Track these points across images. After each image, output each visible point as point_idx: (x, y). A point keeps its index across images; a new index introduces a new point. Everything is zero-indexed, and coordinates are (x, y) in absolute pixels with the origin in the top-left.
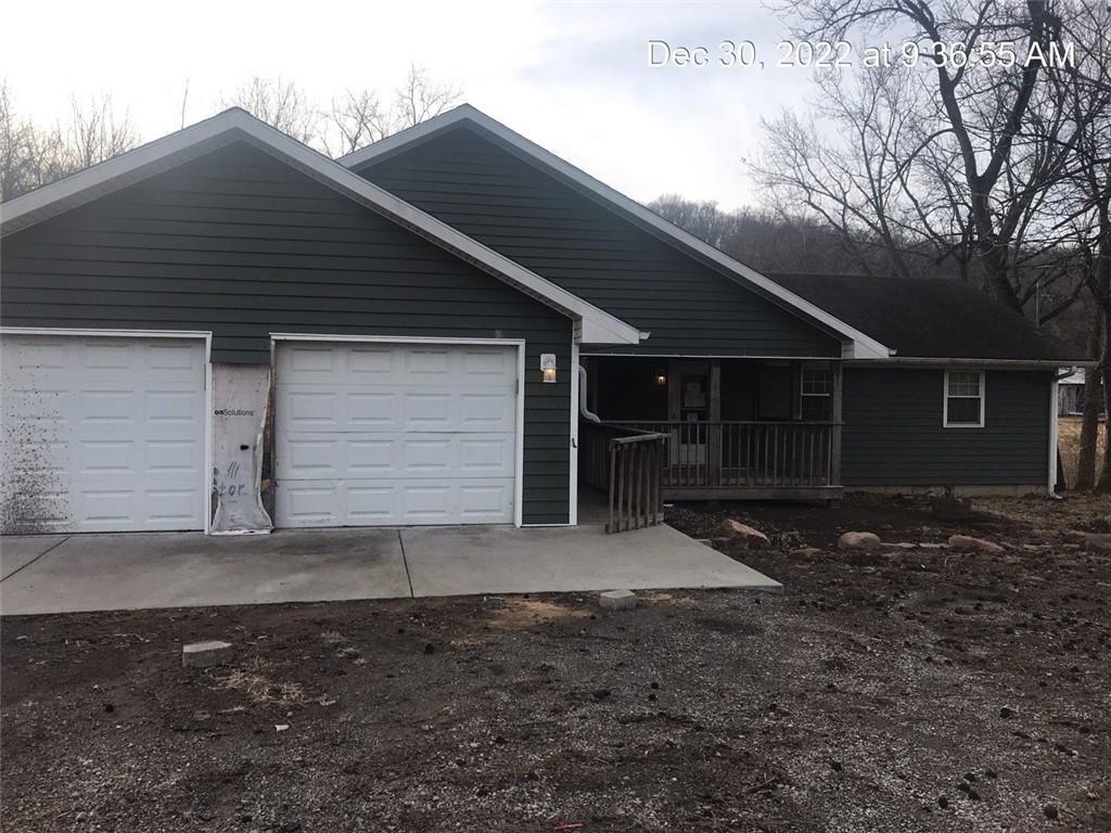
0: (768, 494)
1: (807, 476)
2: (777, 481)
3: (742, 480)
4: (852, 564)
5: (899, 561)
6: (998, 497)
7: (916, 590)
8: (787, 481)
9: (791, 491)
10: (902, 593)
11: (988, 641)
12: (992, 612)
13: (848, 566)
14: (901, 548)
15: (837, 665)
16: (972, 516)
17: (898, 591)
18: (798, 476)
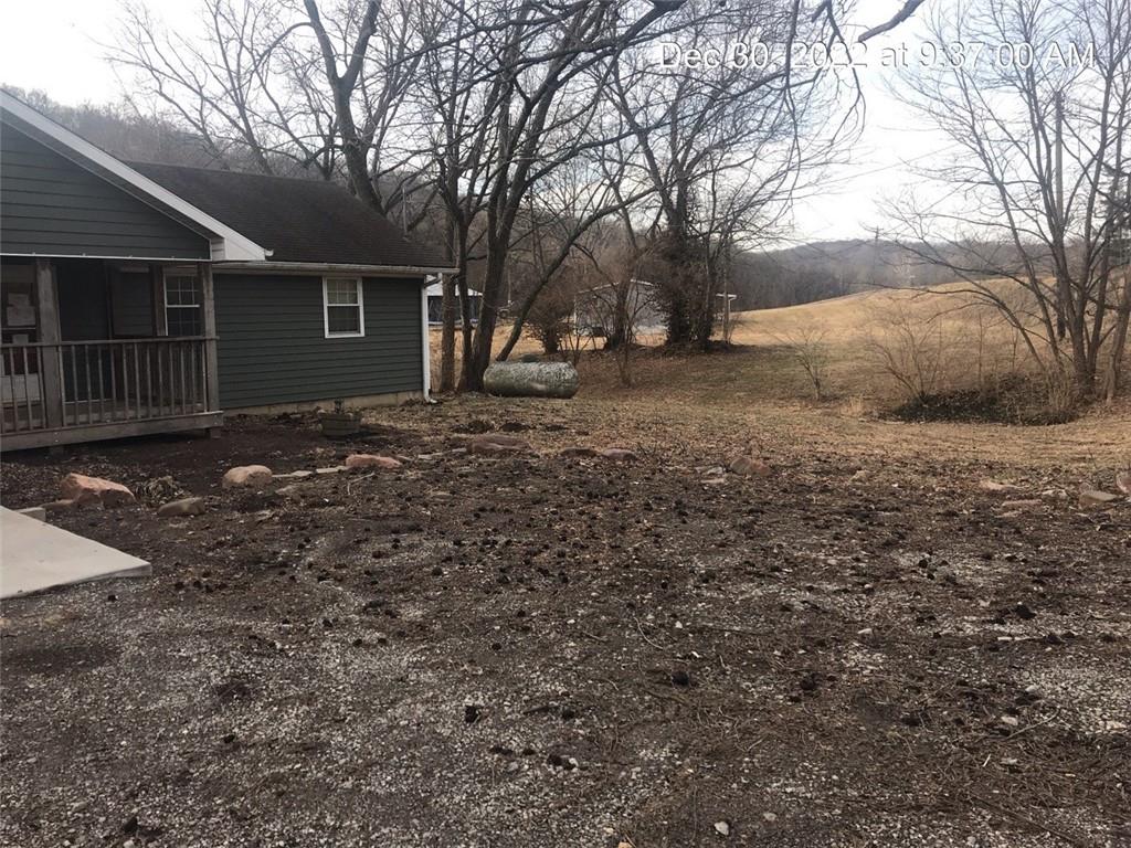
0: (132, 430)
1: (179, 403)
2: (141, 412)
3: (95, 417)
4: (242, 510)
5: (296, 497)
6: (382, 406)
7: (323, 533)
8: (154, 411)
9: (160, 423)
10: (308, 541)
11: (418, 592)
12: (411, 547)
13: (237, 514)
14: (295, 478)
15: (235, 691)
16: (363, 430)
17: (302, 541)
18: (168, 405)
